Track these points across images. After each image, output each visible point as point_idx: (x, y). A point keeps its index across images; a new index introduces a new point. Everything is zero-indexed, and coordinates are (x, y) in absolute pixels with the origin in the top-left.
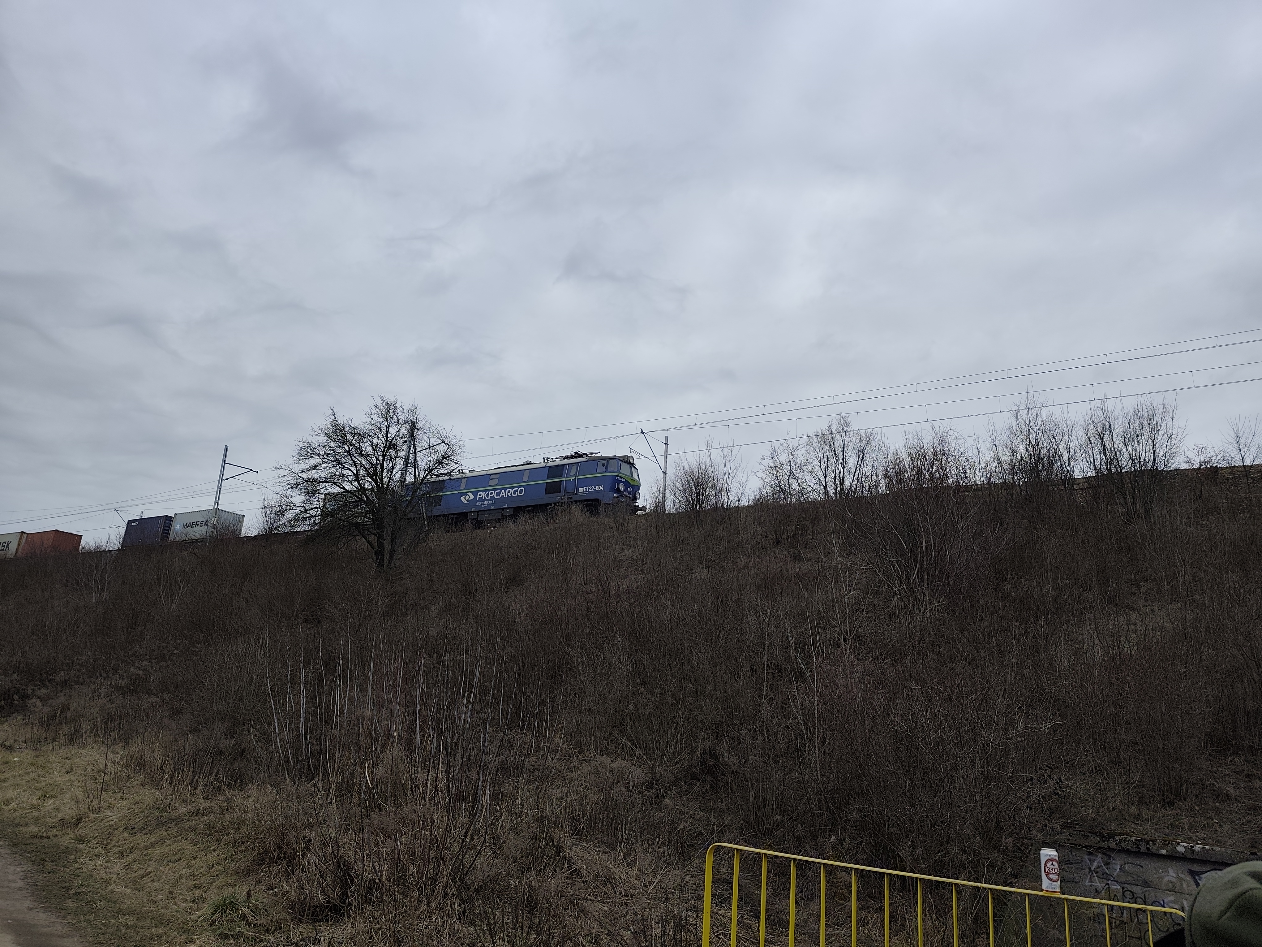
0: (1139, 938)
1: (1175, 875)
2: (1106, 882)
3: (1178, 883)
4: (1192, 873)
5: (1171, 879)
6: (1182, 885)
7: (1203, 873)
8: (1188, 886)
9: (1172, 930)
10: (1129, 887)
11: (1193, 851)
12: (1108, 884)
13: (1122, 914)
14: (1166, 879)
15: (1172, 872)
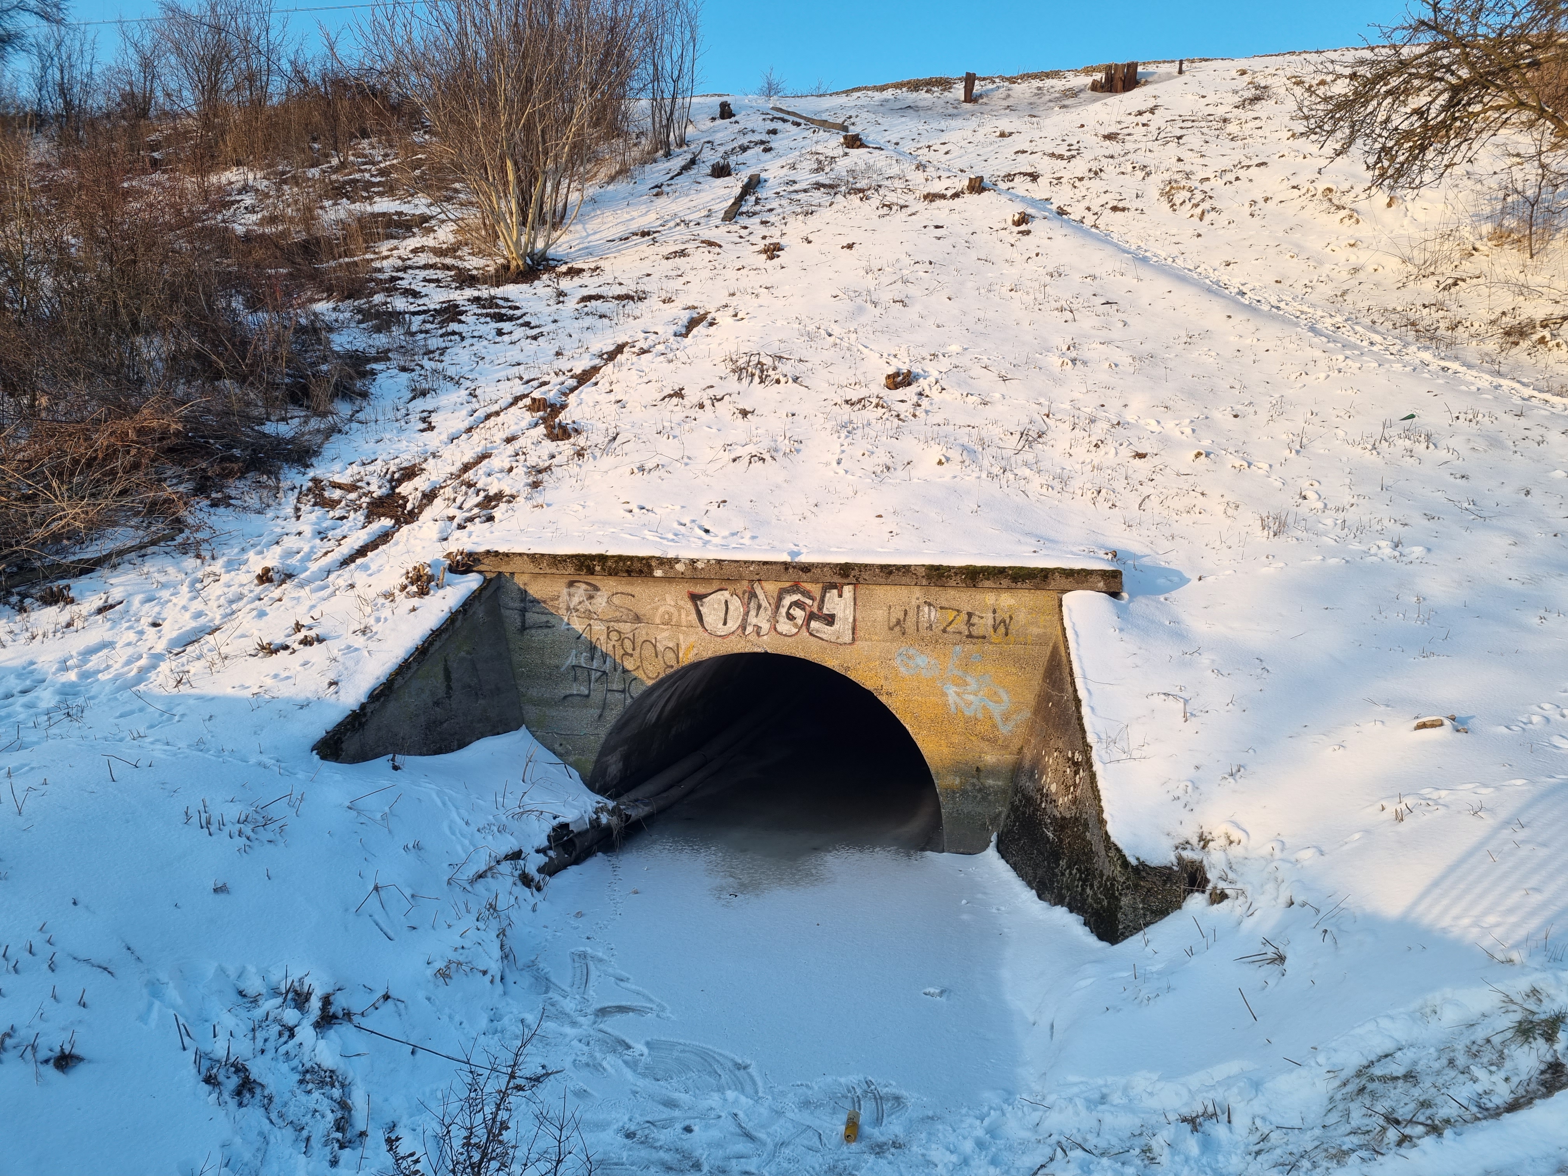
0: (623, 691)
1: (673, 603)
2: (587, 622)
3: (676, 614)
4: (696, 598)
5: (668, 608)
6: (680, 615)
7: (706, 596)
8: (687, 616)
9: (662, 675)
10: (616, 626)
11: (695, 569)
12: (590, 625)
13: (605, 662)
14: (662, 610)
15: (670, 600)
